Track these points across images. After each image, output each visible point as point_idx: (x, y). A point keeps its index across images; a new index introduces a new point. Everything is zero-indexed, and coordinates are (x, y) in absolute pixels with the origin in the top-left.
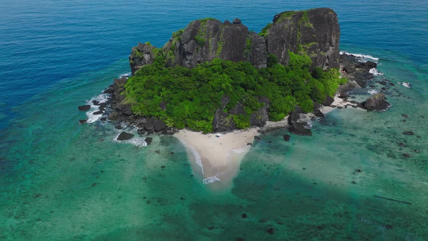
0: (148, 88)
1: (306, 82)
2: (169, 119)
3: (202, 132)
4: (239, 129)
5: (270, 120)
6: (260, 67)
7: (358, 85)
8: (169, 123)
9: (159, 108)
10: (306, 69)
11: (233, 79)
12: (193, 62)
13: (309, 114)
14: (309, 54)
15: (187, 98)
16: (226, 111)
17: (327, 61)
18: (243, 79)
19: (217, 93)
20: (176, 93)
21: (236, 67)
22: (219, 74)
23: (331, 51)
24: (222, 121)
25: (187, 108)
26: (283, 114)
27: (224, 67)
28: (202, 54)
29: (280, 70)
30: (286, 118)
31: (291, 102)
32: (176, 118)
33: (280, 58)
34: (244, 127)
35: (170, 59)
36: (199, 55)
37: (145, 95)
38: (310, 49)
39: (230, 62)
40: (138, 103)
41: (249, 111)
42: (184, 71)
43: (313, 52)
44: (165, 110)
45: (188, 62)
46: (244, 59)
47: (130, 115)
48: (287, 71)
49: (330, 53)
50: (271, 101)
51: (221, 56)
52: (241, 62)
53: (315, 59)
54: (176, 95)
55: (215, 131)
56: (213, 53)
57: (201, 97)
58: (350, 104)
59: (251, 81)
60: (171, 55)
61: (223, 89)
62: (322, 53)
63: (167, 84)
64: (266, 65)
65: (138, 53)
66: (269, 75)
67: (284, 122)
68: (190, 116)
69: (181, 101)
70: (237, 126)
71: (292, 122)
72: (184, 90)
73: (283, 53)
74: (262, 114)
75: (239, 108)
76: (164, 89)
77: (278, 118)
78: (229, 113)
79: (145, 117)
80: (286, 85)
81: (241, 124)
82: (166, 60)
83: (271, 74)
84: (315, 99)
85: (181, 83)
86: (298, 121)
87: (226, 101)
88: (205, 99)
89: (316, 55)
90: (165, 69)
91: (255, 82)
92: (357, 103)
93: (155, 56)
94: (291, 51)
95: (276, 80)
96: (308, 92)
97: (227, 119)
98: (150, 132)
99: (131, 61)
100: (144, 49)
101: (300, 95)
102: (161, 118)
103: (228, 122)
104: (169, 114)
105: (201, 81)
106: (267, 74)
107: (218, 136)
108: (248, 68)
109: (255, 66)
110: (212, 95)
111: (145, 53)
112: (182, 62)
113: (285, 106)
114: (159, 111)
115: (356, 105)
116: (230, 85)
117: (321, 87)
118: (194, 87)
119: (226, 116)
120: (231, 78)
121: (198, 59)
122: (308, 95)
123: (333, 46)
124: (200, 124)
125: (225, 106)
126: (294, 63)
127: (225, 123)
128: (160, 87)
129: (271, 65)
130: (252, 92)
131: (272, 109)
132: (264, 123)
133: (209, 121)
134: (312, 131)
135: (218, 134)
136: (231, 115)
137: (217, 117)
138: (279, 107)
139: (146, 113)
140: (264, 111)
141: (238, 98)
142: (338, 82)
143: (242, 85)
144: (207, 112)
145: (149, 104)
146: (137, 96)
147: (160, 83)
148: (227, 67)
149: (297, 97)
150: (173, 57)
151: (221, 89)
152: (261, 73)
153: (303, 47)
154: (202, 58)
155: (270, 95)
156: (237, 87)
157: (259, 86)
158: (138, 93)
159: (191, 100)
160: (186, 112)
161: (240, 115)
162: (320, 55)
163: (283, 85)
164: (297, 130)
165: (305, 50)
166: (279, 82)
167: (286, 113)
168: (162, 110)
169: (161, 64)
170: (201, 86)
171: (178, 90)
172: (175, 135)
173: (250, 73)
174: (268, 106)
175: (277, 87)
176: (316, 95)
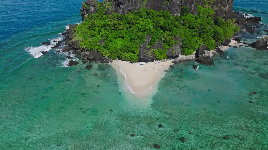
0: (91, 29)
1: (209, 27)
2: (105, 51)
3: (130, 61)
4: (158, 60)
5: (182, 54)
6: (175, 15)
7: (248, 32)
8: (106, 54)
9: (99, 44)
10: (210, 18)
11: (154, 23)
12: (125, 11)
13: (212, 51)
14: (212, 7)
15: (120, 37)
16: (149, 46)
17: (224, 15)
18: (162, 23)
19: (142, 32)
20: (112, 33)
21: (157, 14)
22: (144, 19)
23: (227, 7)
24: (145, 53)
25: (119, 43)
26: (192, 50)
27: (148, 14)
28: (132, 5)
29: (190, 18)
30: (194, 53)
31: (199, 41)
32: (110, 50)
33: (191, 9)
34: (162, 59)
35: (108, 9)
36: (129, 5)
37: (89, 34)
38: (213, 4)
39: (153, 11)
40: (84, 40)
41: (166, 46)
42: (118, 16)
43: (215, 6)
44: (103, 45)
45: (121, 10)
46: (163, 9)
47: (78, 49)
48: (196, 19)
49: (226, 9)
50: (183, 40)
51: (147, 6)
52: (162, 11)
53: (216, 11)
54: (111, 34)
55: (139, 60)
56: (140, 4)
57: (130, 35)
58: (243, 44)
59: (168, 25)
60: (109, 5)
61: (147, 30)
62: (222, 7)
63: (105, 26)
64: (180, 14)
65: (86, 6)
66: (182, 22)
67: (193, 56)
68: (121, 50)
69: (115, 39)
70: (157, 57)
71: (199, 56)
72: (118, 31)
73: (193, 6)
74: (176, 49)
75: (159, 44)
76: (102, 30)
77: (188, 53)
78: (151, 48)
79: (88, 50)
80: (195, 28)
81: (160, 56)
82: (105, 10)
83: (184, 20)
84: (217, 40)
85: (115, 25)
86: (204, 56)
87: (149, 39)
88: (133, 37)
89: (217, 9)
90: (104, 16)
91: (171, 25)
92: (248, 44)
93: (98, 8)
94: (199, 5)
95: (188, 25)
96: (212, 35)
97: (150, 52)
98: (91, 61)
99: (82, 12)
100: (90, 3)
101: (205, 36)
102: (99, 51)
103: (150, 54)
104: (106, 47)
105: (131, 24)
106: (180, 21)
107: (142, 65)
108: (166, 15)
109: (171, 15)
110: (139, 34)
111: (91, 6)
112: (117, 10)
113: (194, 44)
114: (98, 46)
115: (247, 45)
116: (153, 27)
117: (221, 31)
118: (125, 28)
119: (149, 49)
120: (153, 22)
121: (129, 8)
122: (212, 36)
123: (229, 4)
124: (128, 55)
125: (148, 43)
126: (201, 13)
127: (148, 55)
128: (100, 28)
129: (184, 14)
130: (169, 33)
131: (184, 46)
132: (177, 56)
133: (136, 54)
134: (214, 63)
135: (142, 63)
136: (152, 49)
137: (142, 51)
138: (189, 45)
139: (89, 47)
140: (178, 47)
141: (158, 37)
142: (233, 29)
143: (162, 28)
144: (134, 46)
145: (92, 41)
146: (83, 35)
147: (100, 25)
148: (150, 14)
149: (203, 38)
150: (110, 7)
151: (146, 30)
152: (177, 19)
153: (208, 3)
154: (132, 8)
155: (183, 35)
156: (157, 28)
157: (175, 28)
158: (84, 33)
159: (123, 38)
160: (119, 46)
161: (159, 49)
162: (221, 9)
163: (193, 28)
164: (202, 62)
165: (209, 5)
166: (190, 26)
167: (194, 49)
168: (101, 45)
169: (102, 13)
170: (130, 27)
171: (114, 31)
172: (110, 63)
173: (168, 19)
174: (181, 43)
175: (188, 29)
176: (217, 37)
